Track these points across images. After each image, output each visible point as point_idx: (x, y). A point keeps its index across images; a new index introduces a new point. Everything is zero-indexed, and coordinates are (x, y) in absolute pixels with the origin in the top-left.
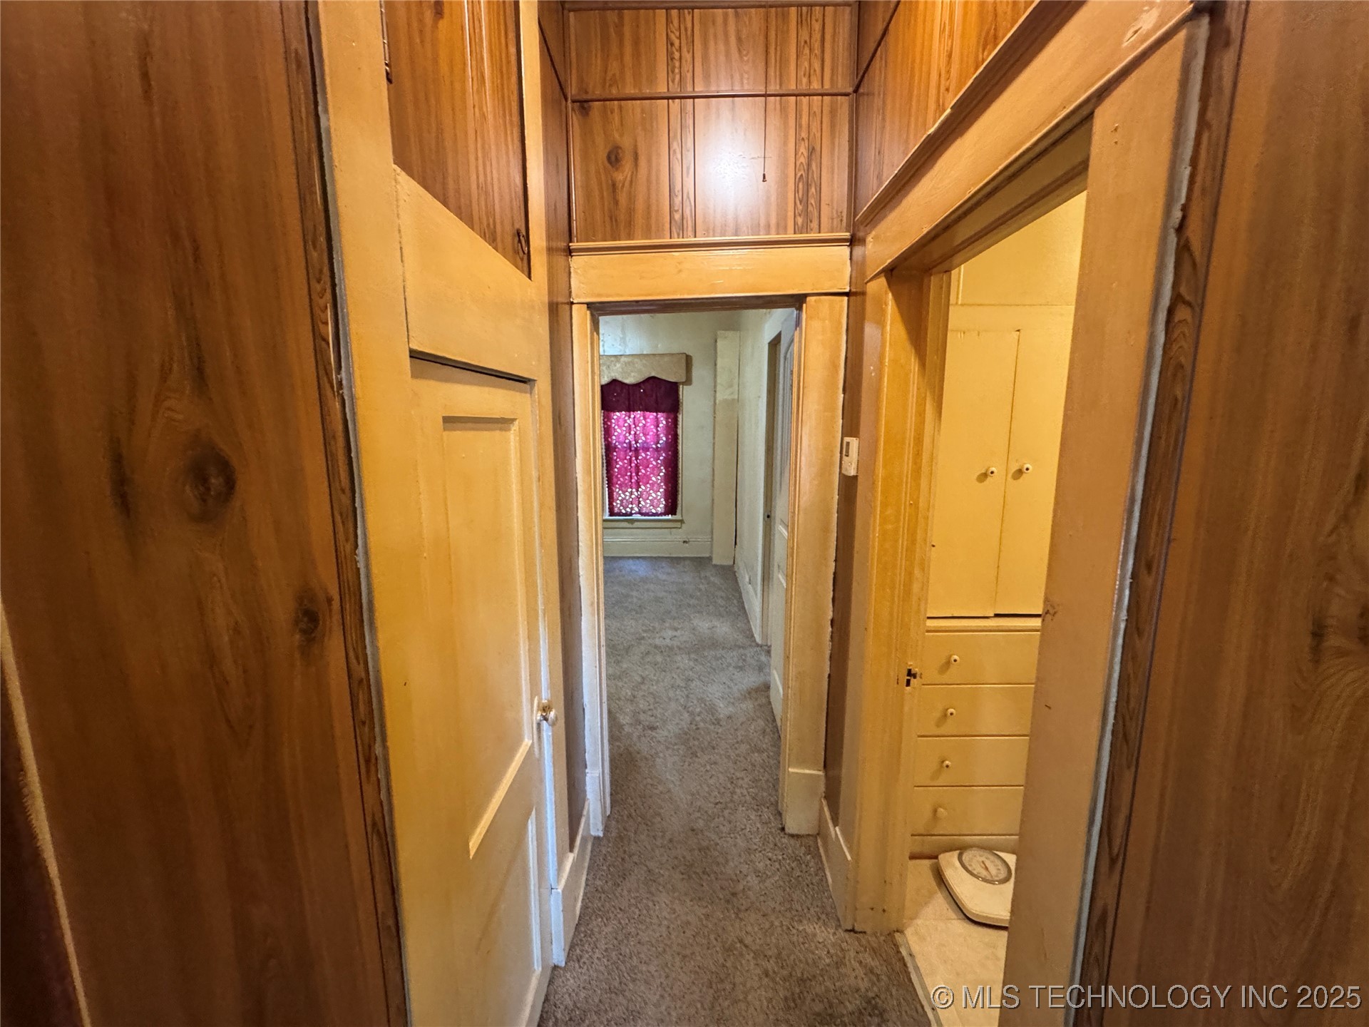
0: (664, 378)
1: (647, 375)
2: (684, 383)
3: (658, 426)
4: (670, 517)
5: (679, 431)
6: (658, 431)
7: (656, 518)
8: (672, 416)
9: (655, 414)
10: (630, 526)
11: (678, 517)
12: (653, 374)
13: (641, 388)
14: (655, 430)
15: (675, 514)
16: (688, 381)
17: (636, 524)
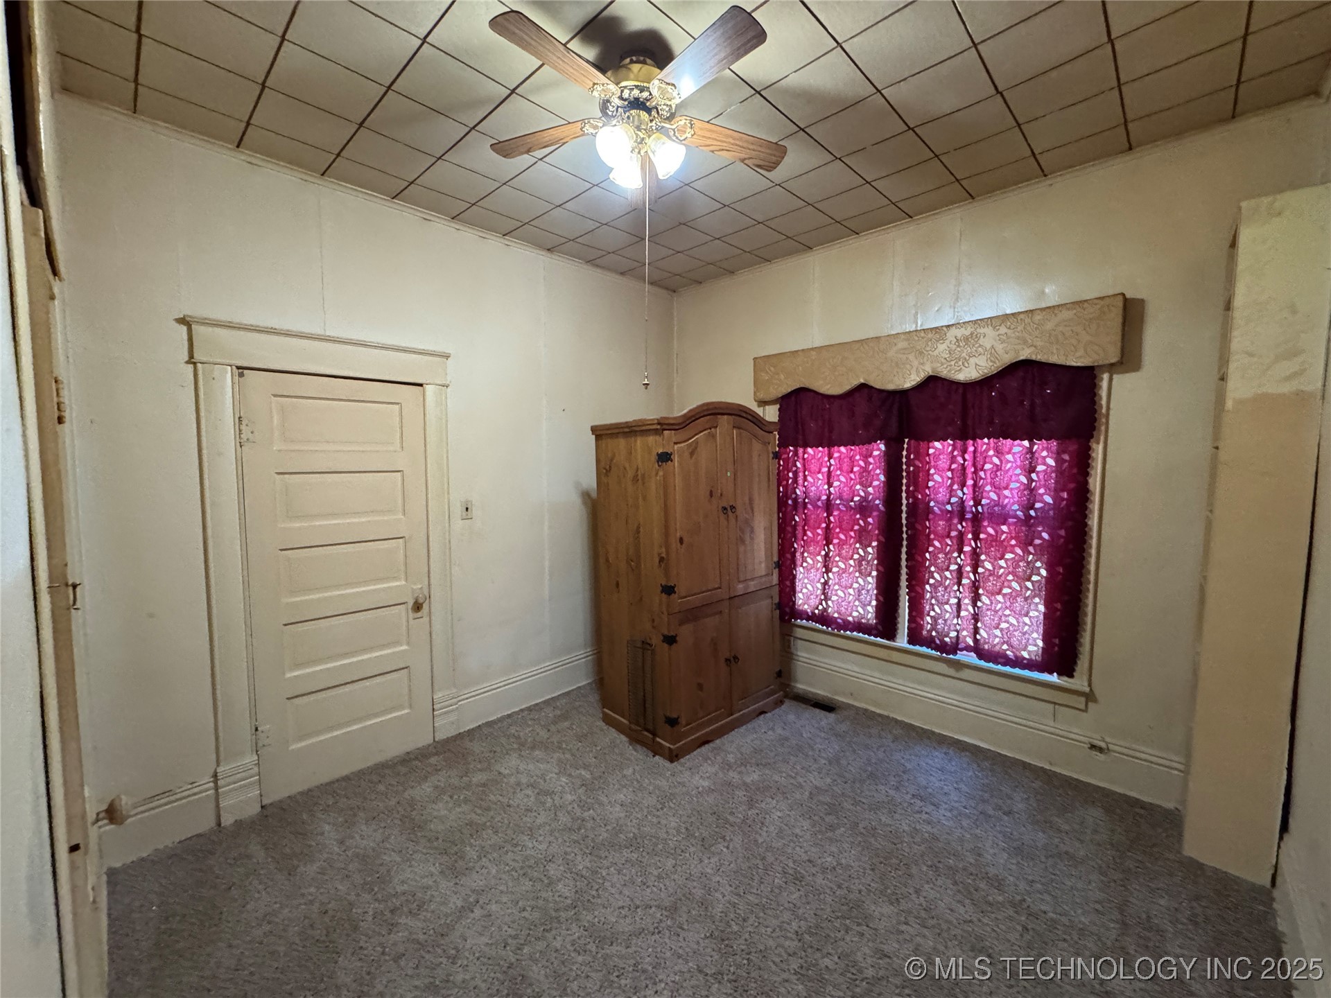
0: (1054, 359)
1: (1008, 359)
2: (1112, 368)
3: (1032, 470)
4: (1054, 678)
5: (1095, 483)
6: (1031, 480)
7: (1017, 671)
8: (1073, 447)
9: (1026, 443)
10: (951, 672)
11: (1078, 682)
12: (1024, 354)
13: (991, 388)
14: (1024, 480)
15: (1071, 675)
16: (1129, 359)
17: (966, 674)
